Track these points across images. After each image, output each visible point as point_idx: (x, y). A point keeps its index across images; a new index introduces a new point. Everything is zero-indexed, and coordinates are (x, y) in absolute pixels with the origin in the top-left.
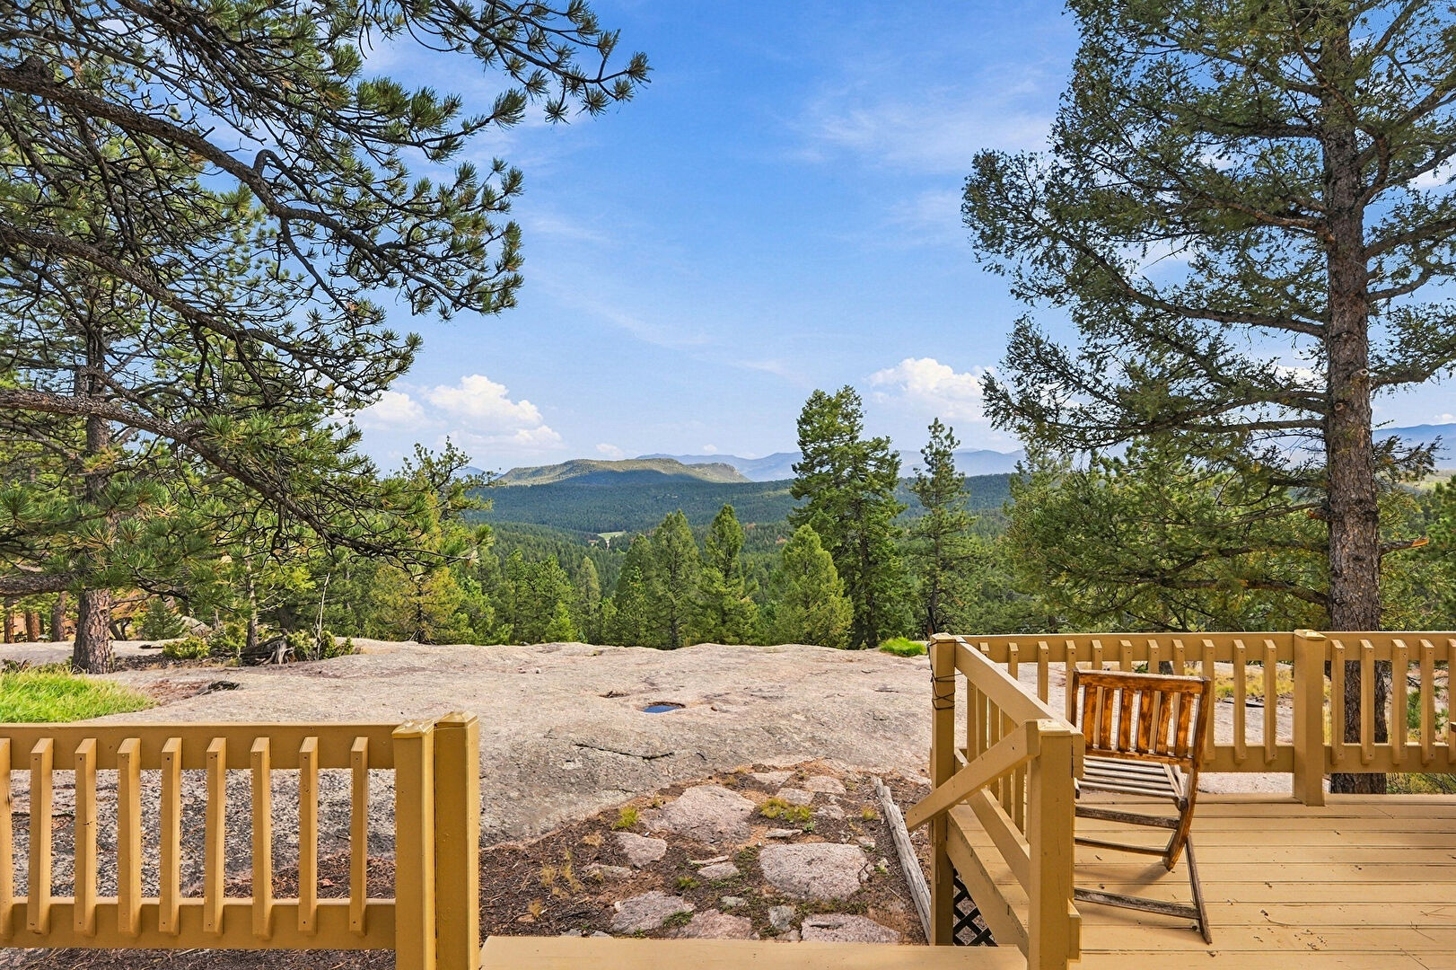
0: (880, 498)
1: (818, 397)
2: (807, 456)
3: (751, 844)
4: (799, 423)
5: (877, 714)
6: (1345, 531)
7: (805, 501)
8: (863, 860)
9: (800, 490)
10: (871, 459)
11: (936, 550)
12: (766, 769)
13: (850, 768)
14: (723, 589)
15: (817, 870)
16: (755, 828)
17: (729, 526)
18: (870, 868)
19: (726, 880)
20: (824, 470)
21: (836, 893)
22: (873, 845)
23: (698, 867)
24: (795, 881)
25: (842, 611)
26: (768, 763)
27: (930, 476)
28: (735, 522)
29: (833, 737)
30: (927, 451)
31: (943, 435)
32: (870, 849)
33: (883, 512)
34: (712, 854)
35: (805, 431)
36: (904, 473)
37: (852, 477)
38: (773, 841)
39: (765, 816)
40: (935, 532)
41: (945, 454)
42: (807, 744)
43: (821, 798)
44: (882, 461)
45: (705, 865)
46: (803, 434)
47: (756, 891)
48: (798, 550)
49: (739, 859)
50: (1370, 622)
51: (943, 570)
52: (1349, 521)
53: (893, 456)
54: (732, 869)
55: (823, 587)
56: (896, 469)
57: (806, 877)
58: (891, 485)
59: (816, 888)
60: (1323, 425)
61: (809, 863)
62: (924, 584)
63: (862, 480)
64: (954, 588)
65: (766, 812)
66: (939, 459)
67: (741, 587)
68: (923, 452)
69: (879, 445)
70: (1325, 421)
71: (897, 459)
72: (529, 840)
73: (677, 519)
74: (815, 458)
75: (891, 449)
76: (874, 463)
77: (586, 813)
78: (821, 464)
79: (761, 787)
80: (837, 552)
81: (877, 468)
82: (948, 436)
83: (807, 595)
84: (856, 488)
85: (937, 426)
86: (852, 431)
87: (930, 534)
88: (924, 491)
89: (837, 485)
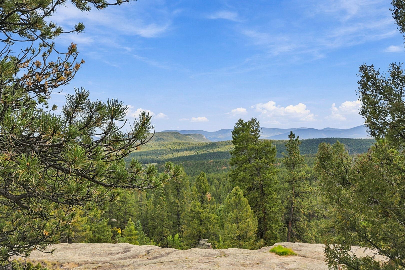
1: (241, 121)
7: (236, 167)
17: (203, 182)
31: (294, 139)
35: (235, 137)
37: (256, 157)
41: (296, 148)
48: (233, 198)
51: (296, 197)
62: (288, 203)
66: (293, 150)
74: (239, 148)
78: (242, 151)
80: (250, 189)
81: (266, 154)
82: (296, 140)
83: (237, 218)
84: (258, 163)
85: (292, 135)
86: (256, 138)
87: (289, 182)
88: (287, 163)
89: (249, 161)
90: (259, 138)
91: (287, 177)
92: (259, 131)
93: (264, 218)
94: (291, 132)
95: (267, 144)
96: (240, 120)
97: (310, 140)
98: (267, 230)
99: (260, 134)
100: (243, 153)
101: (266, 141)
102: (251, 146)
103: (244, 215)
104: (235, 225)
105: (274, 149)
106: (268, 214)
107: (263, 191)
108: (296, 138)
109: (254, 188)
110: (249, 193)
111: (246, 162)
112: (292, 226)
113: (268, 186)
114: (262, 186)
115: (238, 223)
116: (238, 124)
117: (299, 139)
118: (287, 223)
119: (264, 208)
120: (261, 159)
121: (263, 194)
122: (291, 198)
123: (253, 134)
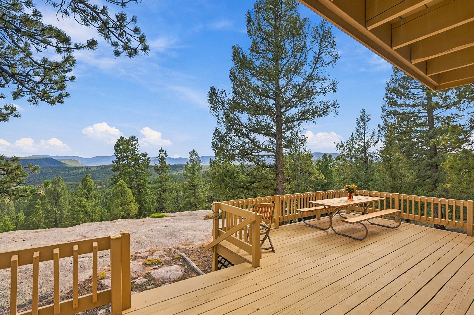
0: (143, 172)
1: (122, 138)
2: (118, 158)
3: (147, 272)
4: (115, 147)
5: (166, 232)
6: (279, 176)
7: (117, 173)
8: (181, 268)
9: (115, 169)
10: (141, 159)
11: (161, 187)
12: (140, 253)
13: (164, 248)
14: (86, 204)
15: (169, 273)
16: (146, 268)
17: (89, 182)
18: (183, 269)
19: (144, 283)
20: (124, 162)
21: (178, 277)
22: (181, 264)
23: (134, 282)
24: (165, 277)
25: (135, 208)
26: (140, 251)
27: (159, 165)
28: (91, 180)
29: (156, 240)
30: (159, 157)
31: (163, 153)
32: (181, 265)
33: (145, 176)
34: (137, 278)
35: (117, 150)
36: (152, 164)
37: (134, 165)
38: (153, 270)
39: (148, 264)
40: (161, 181)
41: (164, 158)
42: (150, 244)
43: (161, 256)
44: (145, 160)
45: (136, 281)
46: (116, 151)
47: (155, 283)
48: (119, 189)
49: (146, 277)
50: (283, 193)
51: (163, 192)
52: (280, 174)
53: (148, 159)
54: (145, 280)
55: (128, 200)
56: (149, 163)
57: (168, 276)
58: (147, 168)
59: (172, 277)
60: (276, 156)
61: (167, 272)
62: (157, 198)
63: (138, 166)
64: (166, 198)
65: (148, 263)
66: (162, 159)
67: (93, 203)
68: (157, 157)
69: (144, 155)
70: (276, 155)
71: (149, 160)
72: (65, 292)
73: (59, 180)
74: (121, 159)
75: (148, 156)
76: (141, 160)
77: (84, 278)
78: (123, 161)
79: (142, 258)
81: (143, 162)
82: (165, 153)
84: (136, 169)
86: (135, 150)
88: (157, 170)
89: (129, 167)
92: (137, 146)
102: (131, 156)
107: (139, 190)
109: (132, 188)
113: (144, 185)
114: (138, 186)
116: (119, 141)
119: (140, 201)
122: (160, 193)
123: (132, 147)
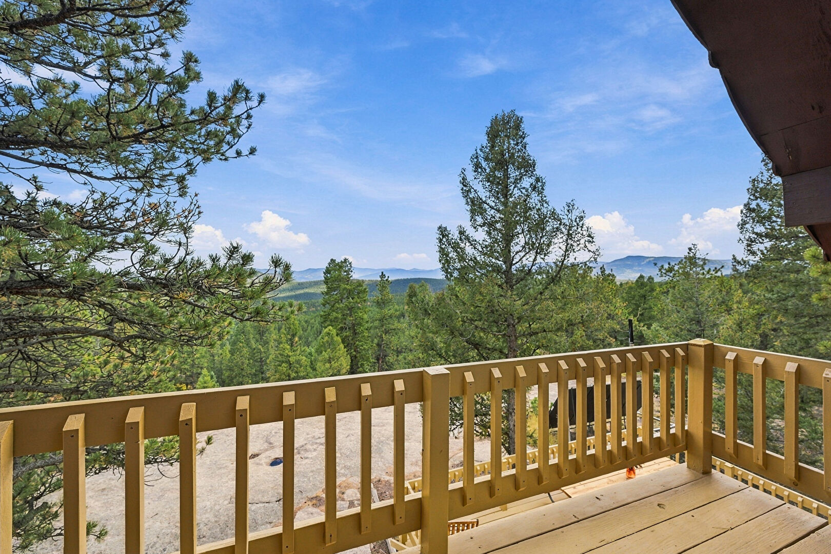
2: (329, 288)
7: (328, 307)
11: (383, 326)
29: (352, 463)
35: (327, 277)
37: (348, 298)
40: (383, 319)
43: (351, 504)
44: (361, 290)
48: (326, 338)
51: (386, 334)
62: (379, 340)
76: (357, 291)
78: (334, 291)
80: (342, 329)
81: (358, 293)
82: (387, 280)
83: (330, 358)
84: (350, 303)
85: (383, 275)
86: (348, 278)
87: (380, 320)
88: (378, 302)
89: (342, 301)
90: (351, 278)
91: (378, 316)
92: (352, 271)
93: (355, 356)
94: (382, 273)
95: (360, 283)
96: (332, 260)
97: (398, 280)
98: (358, 368)
99: (352, 274)
100: (335, 293)
101: (358, 281)
102: (343, 286)
103: (337, 354)
104: (328, 365)
105: (365, 289)
106: (360, 353)
107: (355, 330)
108: (386, 278)
109: (346, 329)
110: (341, 333)
111: (338, 302)
112: (382, 362)
113: (360, 324)
114: (354, 325)
115: (330, 363)
116: (329, 264)
117: (389, 279)
118: (378, 359)
119: (356, 346)
120: (353, 299)
121: (355, 333)
122: (382, 335)
123: (345, 274)
